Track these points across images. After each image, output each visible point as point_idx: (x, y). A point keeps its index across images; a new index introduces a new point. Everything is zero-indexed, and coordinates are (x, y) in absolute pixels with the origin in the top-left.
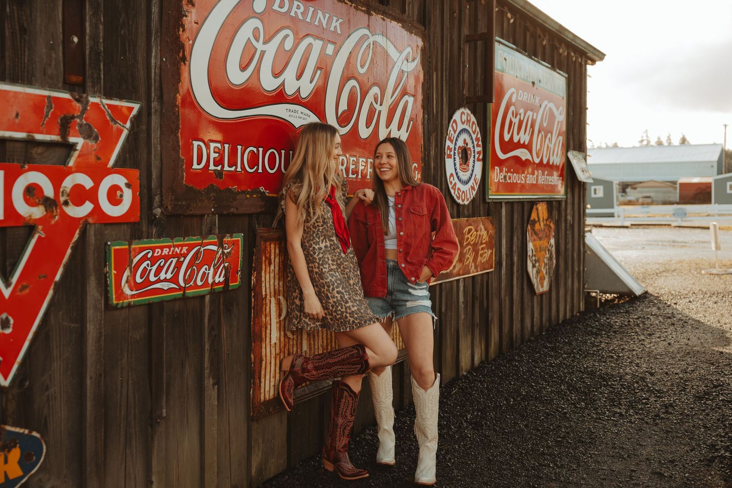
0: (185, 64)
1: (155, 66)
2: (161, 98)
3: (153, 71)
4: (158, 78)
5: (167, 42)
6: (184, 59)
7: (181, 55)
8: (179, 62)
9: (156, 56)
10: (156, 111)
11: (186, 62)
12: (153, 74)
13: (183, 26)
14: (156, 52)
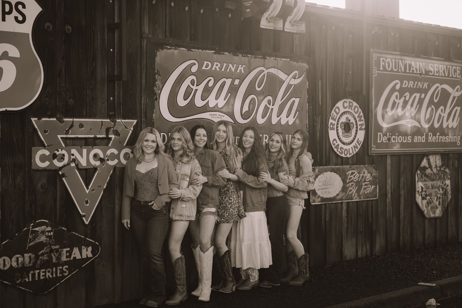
0: (157, 101)
1: (144, 104)
2: (146, 117)
3: (143, 106)
4: (145, 108)
5: (149, 93)
6: (156, 99)
7: (155, 98)
8: (154, 101)
9: (144, 100)
10: (144, 122)
11: (158, 100)
12: (143, 107)
13: (156, 86)
14: (144, 98)
